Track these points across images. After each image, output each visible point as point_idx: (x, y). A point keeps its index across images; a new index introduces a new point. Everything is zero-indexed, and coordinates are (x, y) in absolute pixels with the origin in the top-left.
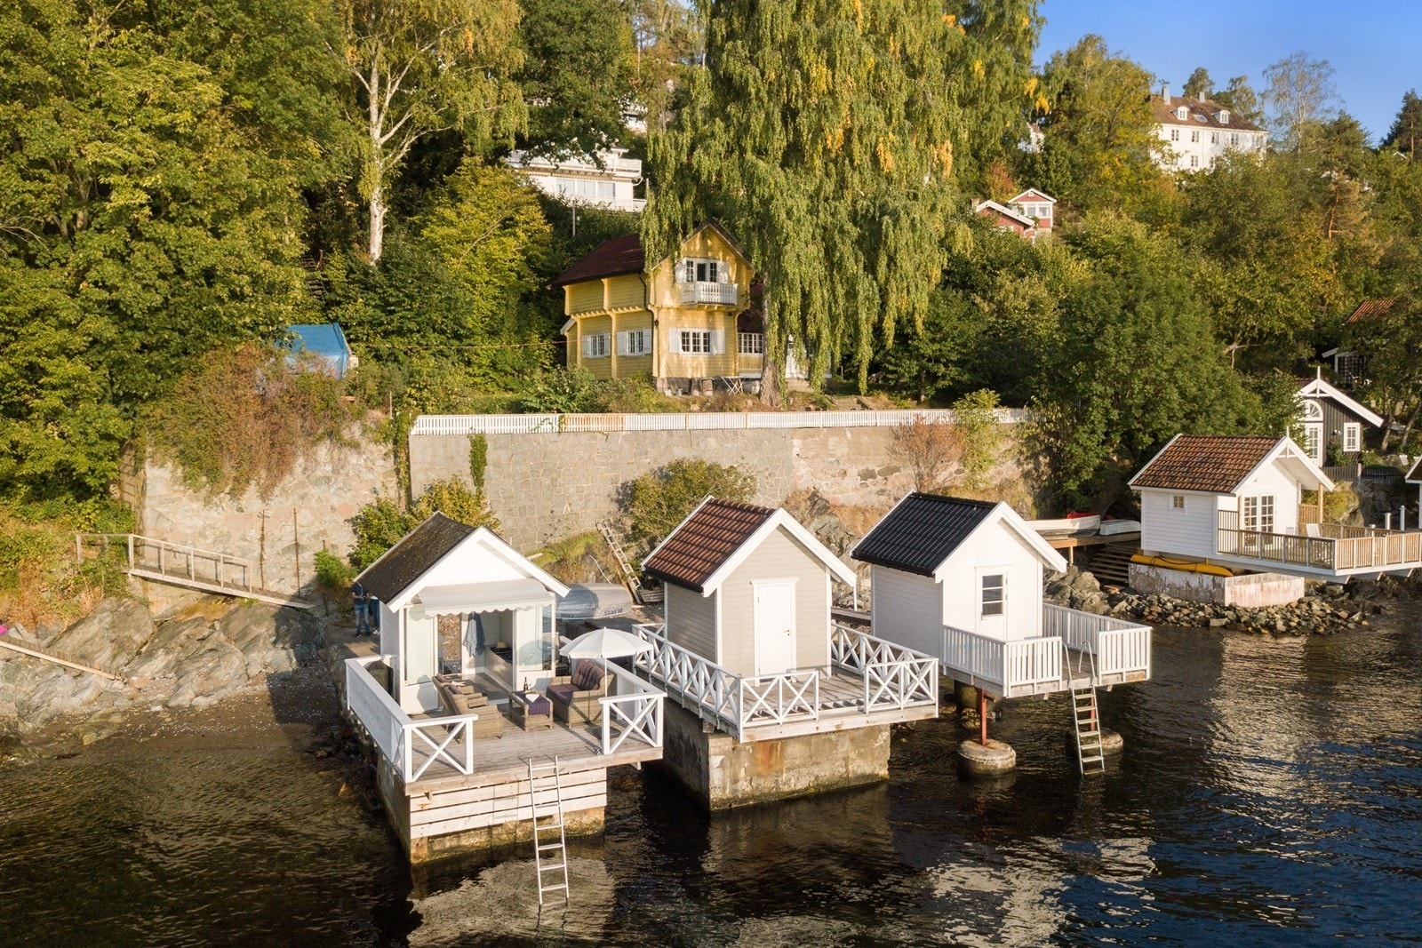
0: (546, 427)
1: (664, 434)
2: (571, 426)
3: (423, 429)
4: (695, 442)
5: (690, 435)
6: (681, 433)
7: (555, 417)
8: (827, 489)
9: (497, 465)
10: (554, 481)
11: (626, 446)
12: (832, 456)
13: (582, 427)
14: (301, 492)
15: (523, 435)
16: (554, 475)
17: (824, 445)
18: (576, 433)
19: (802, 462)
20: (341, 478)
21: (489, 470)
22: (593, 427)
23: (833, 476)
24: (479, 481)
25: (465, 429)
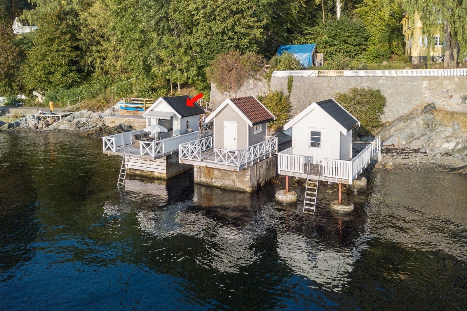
0: (314, 75)
1: (360, 78)
2: (323, 75)
3: (275, 75)
4: (373, 81)
5: (371, 78)
6: (367, 78)
7: (317, 71)
8: (439, 103)
9: (296, 87)
10: (315, 93)
11: (343, 82)
12: (445, 89)
13: (327, 75)
14: (245, 92)
15: (305, 77)
16: (315, 91)
17: (441, 84)
18: (324, 77)
19: (427, 91)
20: (256, 89)
21: (293, 88)
22: (331, 75)
23: (444, 98)
24: (290, 92)
25: (288, 75)
